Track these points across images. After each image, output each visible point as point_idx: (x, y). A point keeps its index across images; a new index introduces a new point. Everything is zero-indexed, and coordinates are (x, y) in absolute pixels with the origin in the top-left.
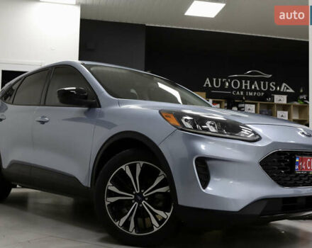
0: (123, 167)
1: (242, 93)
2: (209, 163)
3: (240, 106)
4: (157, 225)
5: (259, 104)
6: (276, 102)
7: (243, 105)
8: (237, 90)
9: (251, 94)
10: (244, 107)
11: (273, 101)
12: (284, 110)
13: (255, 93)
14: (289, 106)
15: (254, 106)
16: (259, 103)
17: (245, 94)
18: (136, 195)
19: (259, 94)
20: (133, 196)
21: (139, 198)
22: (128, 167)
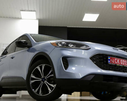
0: (37, 67)
2: (68, 59)
18: (42, 79)
22: (39, 67)
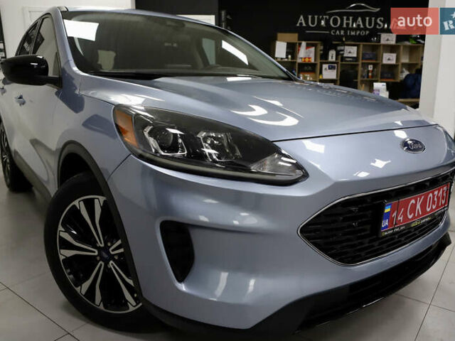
0: (76, 203)
1: (342, 32)
3: (339, 48)
4: (134, 303)
5: (361, 46)
6: (383, 42)
7: (342, 48)
8: (336, 29)
9: (353, 33)
10: (343, 50)
11: (379, 41)
12: (392, 52)
13: (358, 33)
14: (399, 47)
15: (355, 48)
16: (362, 44)
17: (346, 33)
18: (100, 249)
19: (363, 33)
20: (96, 251)
22: (82, 203)
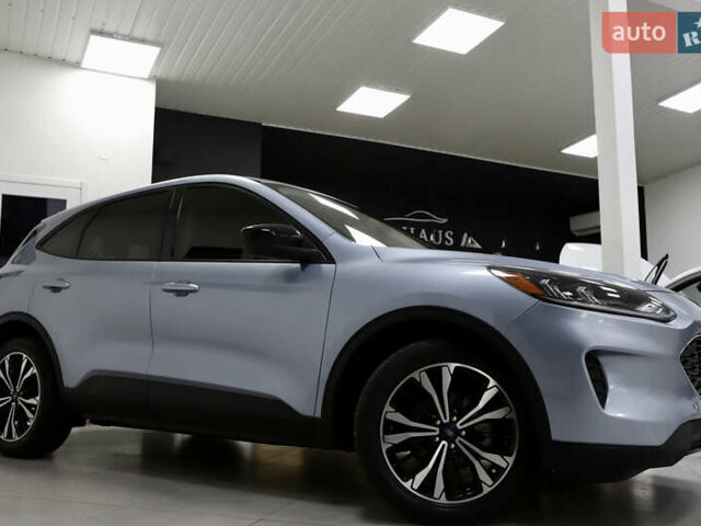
0: (415, 375)
2: (603, 360)
4: (490, 482)
18: (442, 426)
20: (438, 429)
21: (448, 432)
22: (424, 375)
